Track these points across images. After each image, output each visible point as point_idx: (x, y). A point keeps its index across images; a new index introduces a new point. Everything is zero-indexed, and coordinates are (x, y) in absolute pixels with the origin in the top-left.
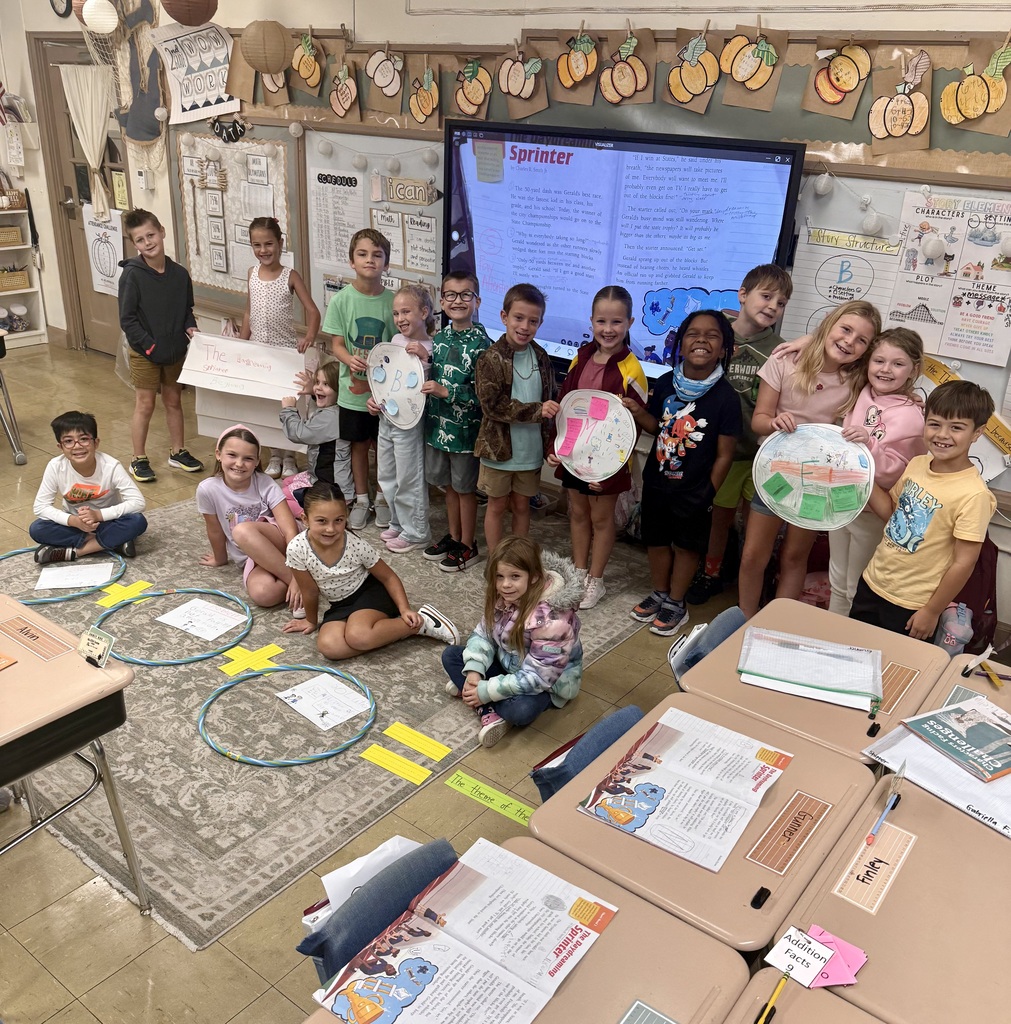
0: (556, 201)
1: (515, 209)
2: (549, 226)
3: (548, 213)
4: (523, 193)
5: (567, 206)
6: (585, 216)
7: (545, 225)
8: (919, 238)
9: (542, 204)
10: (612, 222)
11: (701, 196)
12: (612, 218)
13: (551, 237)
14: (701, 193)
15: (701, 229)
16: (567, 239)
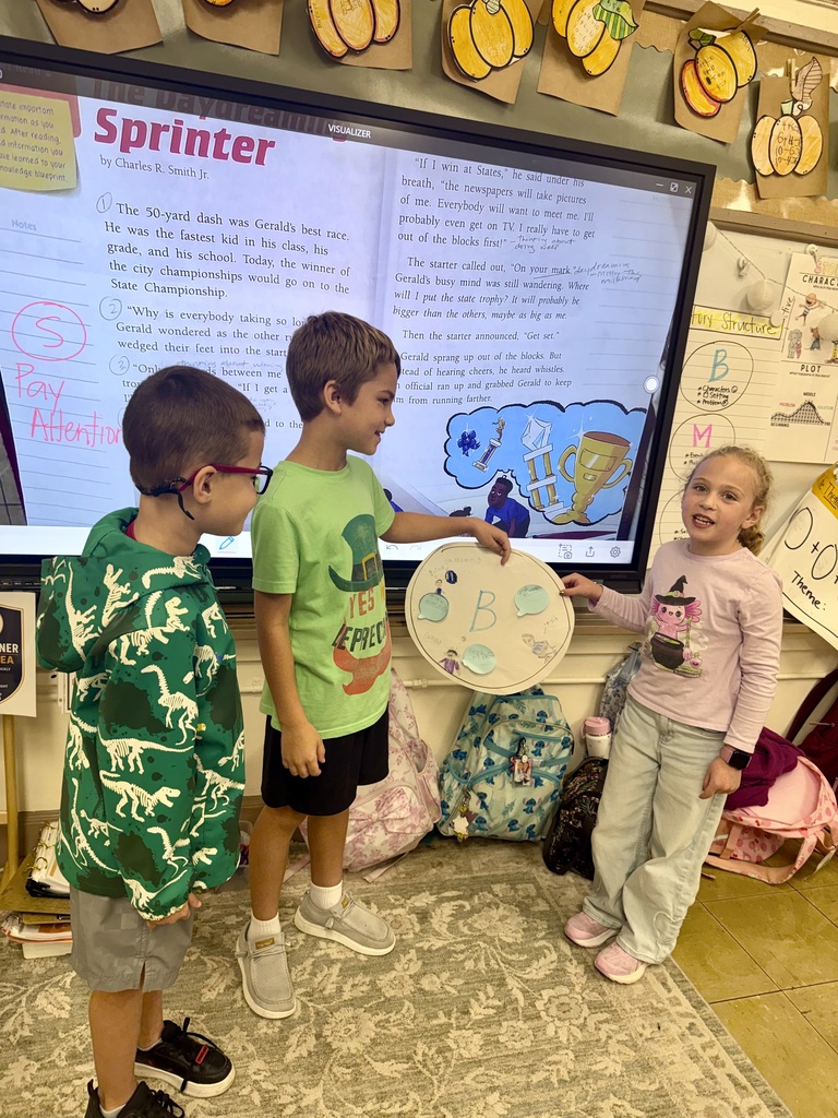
0: (235, 241)
1: (121, 258)
2: (220, 294)
3: (215, 267)
4: (142, 221)
5: (266, 253)
6: (310, 275)
7: (209, 292)
8: (805, 315)
9: (195, 248)
10: (373, 288)
11: (549, 244)
12: (375, 279)
13: (226, 318)
14: (550, 237)
15: (551, 300)
16: (268, 322)
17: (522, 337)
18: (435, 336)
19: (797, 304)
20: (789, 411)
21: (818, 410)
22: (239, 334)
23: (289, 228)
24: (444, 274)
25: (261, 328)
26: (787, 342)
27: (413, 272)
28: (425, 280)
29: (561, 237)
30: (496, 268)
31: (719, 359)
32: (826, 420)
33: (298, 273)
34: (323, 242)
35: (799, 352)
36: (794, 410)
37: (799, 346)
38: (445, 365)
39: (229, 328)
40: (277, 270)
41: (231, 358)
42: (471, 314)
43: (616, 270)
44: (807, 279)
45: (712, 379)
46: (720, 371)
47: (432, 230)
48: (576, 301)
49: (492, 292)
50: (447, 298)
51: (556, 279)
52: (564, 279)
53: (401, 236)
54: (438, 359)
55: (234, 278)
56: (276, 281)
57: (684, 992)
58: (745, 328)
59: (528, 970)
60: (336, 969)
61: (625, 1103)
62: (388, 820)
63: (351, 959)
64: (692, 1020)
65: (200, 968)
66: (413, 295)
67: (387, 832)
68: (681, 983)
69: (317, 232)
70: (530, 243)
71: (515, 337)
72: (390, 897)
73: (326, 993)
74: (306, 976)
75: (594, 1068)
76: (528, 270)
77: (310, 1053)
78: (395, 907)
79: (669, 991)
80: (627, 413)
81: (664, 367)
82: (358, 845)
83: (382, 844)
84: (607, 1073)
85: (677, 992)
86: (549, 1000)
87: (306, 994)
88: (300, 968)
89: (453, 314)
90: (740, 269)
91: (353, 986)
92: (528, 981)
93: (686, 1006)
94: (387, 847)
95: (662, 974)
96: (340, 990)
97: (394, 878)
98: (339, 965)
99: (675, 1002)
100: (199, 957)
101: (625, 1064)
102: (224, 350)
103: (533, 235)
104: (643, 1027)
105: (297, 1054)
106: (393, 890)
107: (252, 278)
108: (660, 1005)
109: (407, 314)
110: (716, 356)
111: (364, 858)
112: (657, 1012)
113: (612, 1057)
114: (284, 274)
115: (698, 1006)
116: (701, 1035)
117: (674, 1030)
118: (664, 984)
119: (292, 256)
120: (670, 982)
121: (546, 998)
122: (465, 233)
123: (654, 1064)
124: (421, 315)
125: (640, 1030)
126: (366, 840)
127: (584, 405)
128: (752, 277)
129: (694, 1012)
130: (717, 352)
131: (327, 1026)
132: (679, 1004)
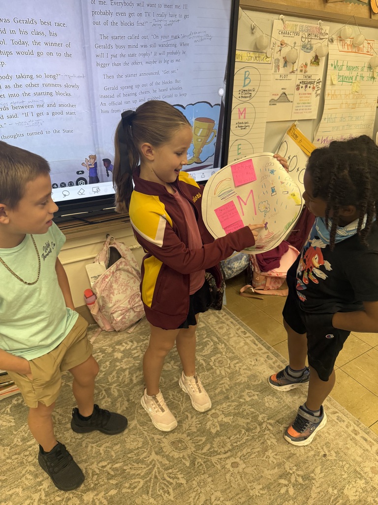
0: (4, 32)
2: (2, 64)
5: (23, 38)
6: (49, 49)
8: (280, 51)
10: (84, 53)
11: (168, 23)
12: (84, 48)
13: (8, 77)
14: (168, 19)
15: (172, 53)
16: (31, 78)
17: (161, 73)
18: (120, 76)
19: (277, 46)
20: (276, 98)
21: (288, 96)
22: (17, 86)
23: (32, 22)
24: (120, 42)
25: (28, 81)
26: (274, 64)
27: (103, 43)
28: (110, 47)
29: (173, 19)
30: (144, 38)
31: (247, 76)
32: (291, 100)
33: (43, 48)
34: (54, 29)
35: (279, 69)
36: (278, 97)
37: (279, 66)
38: (126, 91)
39: (11, 83)
40: (31, 47)
41: (15, 99)
42: (135, 63)
43: (200, 35)
44: (280, 33)
45: (244, 86)
46: (247, 82)
47: (110, 19)
48: (184, 53)
49: (144, 51)
50: (122, 56)
51: (173, 42)
52: (177, 41)
53: (95, 23)
54: (123, 88)
55: (9, 53)
56: (32, 53)
57: (262, 345)
58: (256, 59)
59: (204, 351)
60: (127, 372)
61: (251, 391)
62: (135, 307)
63: (132, 367)
64: (268, 354)
65: (68, 388)
66: (105, 55)
67: (135, 312)
68: (260, 341)
69: (50, 24)
70: (159, 23)
71: (158, 73)
72: (141, 337)
73: (126, 383)
74: (115, 379)
75: (237, 381)
76: (160, 37)
77: (127, 408)
78: (144, 340)
79: (257, 345)
80: (212, 107)
81: (225, 83)
82: (124, 320)
83: (134, 317)
84: (242, 382)
85: (260, 345)
86: (215, 361)
87: (118, 385)
88: (111, 376)
89: (126, 64)
90: (252, 29)
91: (136, 377)
92: (204, 355)
93: (264, 350)
94: (136, 317)
95: (253, 340)
96: (131, 380)
97: (140, 329)
98: (128, 370)
99: (260, 349)
100: (65, 384)
101: (248, 377)
102: (11, 96)
103: (160, 18)
104: (251, 361)
105: (122, 410)
106: (141, 334)
107: (18, 53)
108: (255, 352)
109: (104, 66)
110: (245, 74)
111: (126, 325)
112: (255, 355)
113: (243, 375)
114: (35, 49)
115: (268, 348)
116: (272, 359)
117: (262, 359)
118: (255, 343)
119: (38, 38)
120: (257, 342)
121: (213, 360)
122: (126, 19)
123: (258, 374)
124: (111, 65)
125: (250, 363)
126: (127, 317)
127: (193, 105)
128: (258, 33)
129: (267, 351)
130: (246, 72)
131: (131, 396)
132: (262, 349)
